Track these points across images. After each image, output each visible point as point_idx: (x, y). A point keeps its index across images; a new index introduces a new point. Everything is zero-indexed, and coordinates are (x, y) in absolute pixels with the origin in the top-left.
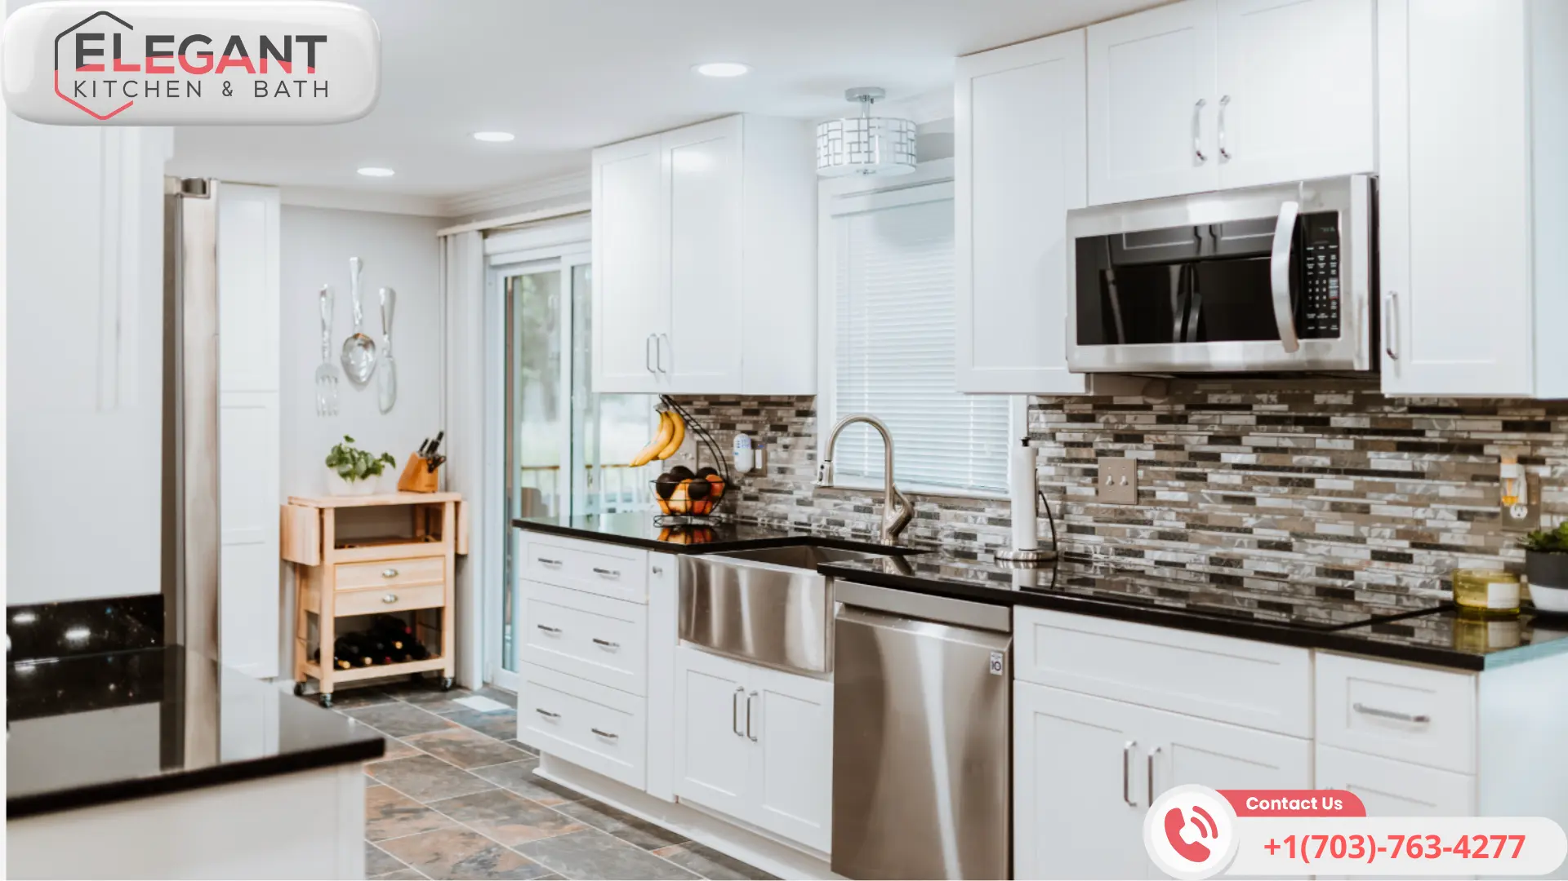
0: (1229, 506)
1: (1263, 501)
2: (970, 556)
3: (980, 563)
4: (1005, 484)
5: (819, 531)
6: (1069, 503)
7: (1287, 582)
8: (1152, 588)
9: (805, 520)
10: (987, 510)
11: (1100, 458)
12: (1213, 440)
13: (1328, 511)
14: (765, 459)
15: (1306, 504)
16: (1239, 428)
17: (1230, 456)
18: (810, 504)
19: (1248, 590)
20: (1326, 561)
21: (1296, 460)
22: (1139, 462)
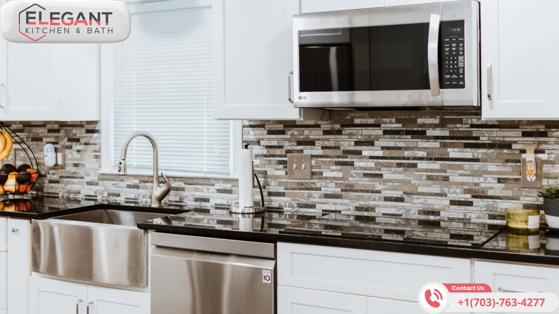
0: (367, 179)
1: (387, 175)
2: (206, 211)
3: (212, 215)
4: (228, 170)
5: (103, 200)
6: (268, 179)
7: (402, 219)
8: (320, 225)
9: (93, 194)
10: (216, 185)
11: (288, 154)
12: (357, 143)
13: (425, 180)
14: (64, 158)
15: (411, 176)
16: (373, 137)
17: (366, 152)
18: (97, 184)
19: (379, 224)
20: (424, 206)
21: (407, 153)
22: (313, 156)
